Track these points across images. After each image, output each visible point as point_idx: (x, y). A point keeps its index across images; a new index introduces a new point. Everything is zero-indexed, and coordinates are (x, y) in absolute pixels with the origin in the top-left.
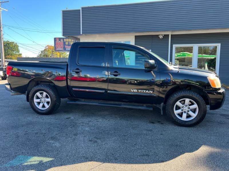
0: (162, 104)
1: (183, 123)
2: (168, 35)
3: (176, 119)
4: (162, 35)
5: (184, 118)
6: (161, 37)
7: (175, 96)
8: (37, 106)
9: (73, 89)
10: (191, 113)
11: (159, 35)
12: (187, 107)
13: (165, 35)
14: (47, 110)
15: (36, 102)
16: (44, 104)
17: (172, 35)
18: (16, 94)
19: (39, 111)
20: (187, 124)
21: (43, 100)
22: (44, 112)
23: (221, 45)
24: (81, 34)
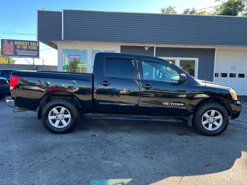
0: (192, 116)
1: (210, 133)
2: (153, 47)
3: (204, 130)
4: (148, 47)
5: (210, 128)
6: (146, 49)
7: (204, 107)
8: (52, 124)
9: (100, 103)
10: (216, 123)
11: (145, 47)
12: (212, 118)
13: (150, 47)
14: (66, 128)
15: (51, 120)
16: (61, 122)
17: (157, 48)
18: (19, 110)
19: (55, 130)
20: (213, 133)
21: (60, 116)
22: (62, 130)
23: (199, 59)
24: (63, 39)
